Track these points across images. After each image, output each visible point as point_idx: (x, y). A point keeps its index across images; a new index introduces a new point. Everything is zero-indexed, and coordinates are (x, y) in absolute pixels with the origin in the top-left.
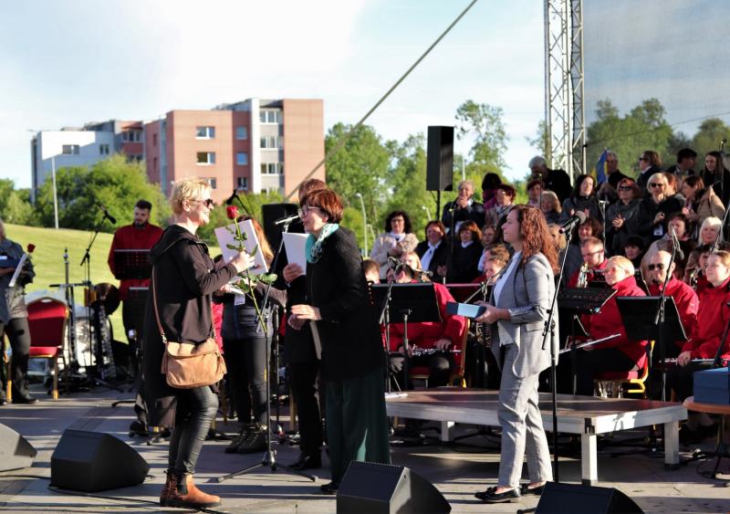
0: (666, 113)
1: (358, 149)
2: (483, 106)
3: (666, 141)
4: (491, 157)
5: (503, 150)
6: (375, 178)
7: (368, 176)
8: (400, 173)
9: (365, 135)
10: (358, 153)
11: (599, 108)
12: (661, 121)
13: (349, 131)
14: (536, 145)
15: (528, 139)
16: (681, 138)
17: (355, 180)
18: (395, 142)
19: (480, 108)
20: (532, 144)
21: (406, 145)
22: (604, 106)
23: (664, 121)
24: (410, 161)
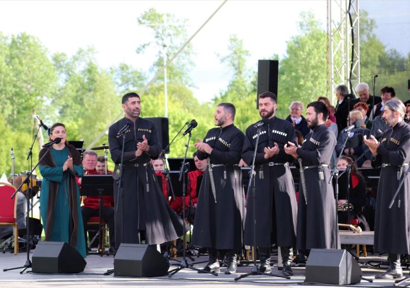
0: (377, 27)
1: (21, 63)
2: (168, 15)
3: (377, 59)
4: (175, 75)
5: (189, 66)
6: (39, 98)
7: (31, 95)
8: (70, 92)
9: (29, 46)
10: (20, 68)
11: (301, 20)
12: (371, 36)
13: (9, 41)
14: (227, 62)
15: (218, 55)
16: (394, 57)
17: (16, 99)
18: (63, 54)
19: (165, 18)
20: (222, 61)
21: (76, 59)
22: (307, 17)
23: (374, 36)
24: (79, 78)
